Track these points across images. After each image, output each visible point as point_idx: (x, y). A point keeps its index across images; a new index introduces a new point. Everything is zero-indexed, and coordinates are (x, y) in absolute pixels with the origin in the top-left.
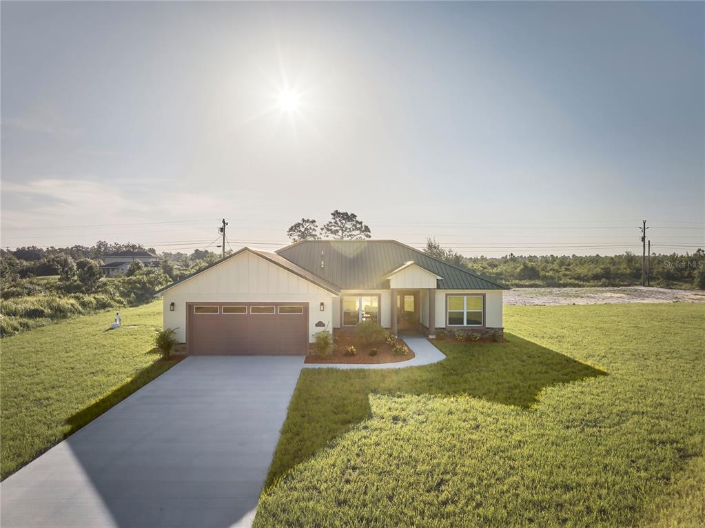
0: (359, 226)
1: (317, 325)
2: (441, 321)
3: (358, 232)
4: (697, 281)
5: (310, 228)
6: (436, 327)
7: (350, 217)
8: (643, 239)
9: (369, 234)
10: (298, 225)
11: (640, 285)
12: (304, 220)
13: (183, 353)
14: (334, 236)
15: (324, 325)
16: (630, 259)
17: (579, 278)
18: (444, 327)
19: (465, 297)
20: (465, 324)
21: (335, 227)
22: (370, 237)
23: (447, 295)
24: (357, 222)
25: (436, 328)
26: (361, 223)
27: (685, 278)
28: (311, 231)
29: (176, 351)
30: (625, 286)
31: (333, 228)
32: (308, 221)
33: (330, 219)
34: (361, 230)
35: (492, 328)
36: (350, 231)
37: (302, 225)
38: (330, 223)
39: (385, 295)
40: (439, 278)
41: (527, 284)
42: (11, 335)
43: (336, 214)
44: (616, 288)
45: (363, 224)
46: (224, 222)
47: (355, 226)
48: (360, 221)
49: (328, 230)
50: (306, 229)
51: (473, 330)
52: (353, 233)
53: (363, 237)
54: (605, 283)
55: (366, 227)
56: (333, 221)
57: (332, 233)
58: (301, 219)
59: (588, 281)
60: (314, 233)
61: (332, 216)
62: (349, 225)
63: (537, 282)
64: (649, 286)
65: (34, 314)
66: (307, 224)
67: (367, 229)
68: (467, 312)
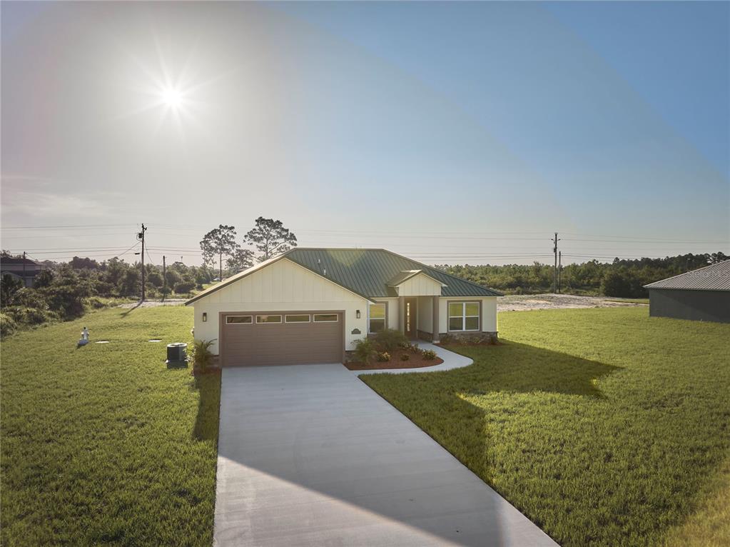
0: (284, 233)
1: (353, 333)
2: (443, 328)
3: (282, 240)
4: (602, 288)
5: (228, 235)
6: (440, 332)
7: (276, 225)
8: (555, 250)
9: (295, 242)
10: (214, 232)
11: (552, 292)
12: (221, 227)
13: (216, 365)
14: (257, 243)
15: (359, 332)
16: (538, 269)
17: (495, 287)
18: (446, 332)
19: (464, 304)
20: (464, 329)
21: (259, 234)
22: (296, 245)
23: (448, 302)
24: (283, 229)
25: (440, 334)
26: (287, 230)
27: (585, 286)
28: (229, 238)
29: (209, 364)
30: (538, 293)
31: (257, 235)
32: (226, 227)
34: (286, 238)
35: (488, 333)
36: (274, 238)
37: (219, 231)
38: (254, 229)
39: (392, 302)
40: (444, 285)
43: (260, 221)
44: (533, 296)
45: (289, 232)
46: (143, 227)
47: (280, 233)
48: (286, 228)
49: (251, 237)
50: (224, 236)
51: (471, 334)
52: (277, 241)
53: (288, 245)
54: (519, 291)
55: (292, 235)
56: (257, 228)
57: (255, 240)
58: (219, 226)
59: (504, 289)
60: (232, 240)
61: (256, 223)
62: (273, 233)
64: (560, 293)
66: (225, 231)
67: (293, 237)
68: (466, 318)
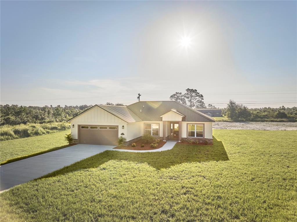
7: (194, 91)
9: (203, 98)
13: (77, 143)
15: (124, 134)
18: (186, 137)
20: (195, 137)
23: (187, 124)
24: (197, 93)
25: (182, 138)
29: (74, 142)
31: (187, 96)
32: (178, 93)
33: (186, 92)
35: (207, 139)
36: (194, 97)
37: (176, 94)
38: (186, 94)
39: (161, 123)
41: (278, 120)
42: (40, 135)
43: (188, 90)
45: (200, 94)
47: (197, 94)
48: (199, 92)
50: (178, 97)
51: (198, 139)
52: (196, 98)
53: (200, 99)
61: (186, 91)
62: (194, 94)
63: (284, 120)
65: (55, 128)
67: (202, 96)
68: (196, 132)
